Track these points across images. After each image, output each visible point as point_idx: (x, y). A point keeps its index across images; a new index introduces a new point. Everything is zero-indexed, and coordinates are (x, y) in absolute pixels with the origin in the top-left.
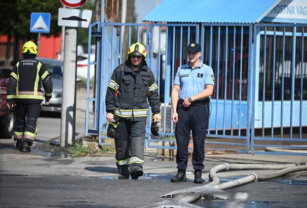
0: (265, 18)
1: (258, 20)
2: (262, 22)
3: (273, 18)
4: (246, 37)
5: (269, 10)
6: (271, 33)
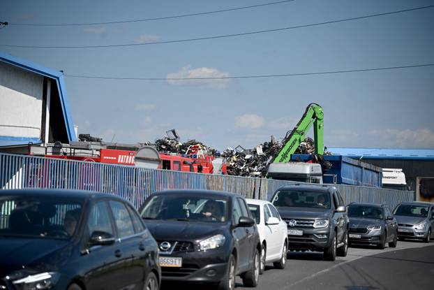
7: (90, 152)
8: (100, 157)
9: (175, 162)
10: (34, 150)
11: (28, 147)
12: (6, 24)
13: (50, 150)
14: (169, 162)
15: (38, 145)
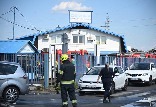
0: (18, 52)
1: (17, 53)
2: (18, 53)
3: (21, 52)
4: (14, 57)
5: (19, 50)
6: (21, 56)
7: (131, 54)
8: (133, 55)
9: (151, 56)
10: (118, 55)
11: (116, 54)
12: (111, 21)
13: (121, 54)
14: (150, 56)
15: (119, 53)
